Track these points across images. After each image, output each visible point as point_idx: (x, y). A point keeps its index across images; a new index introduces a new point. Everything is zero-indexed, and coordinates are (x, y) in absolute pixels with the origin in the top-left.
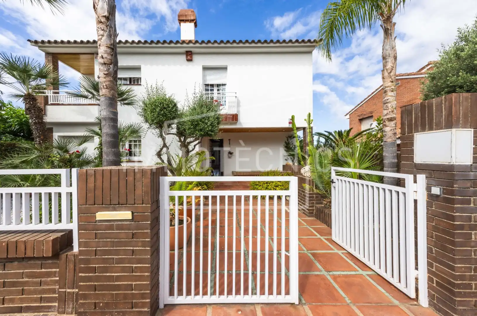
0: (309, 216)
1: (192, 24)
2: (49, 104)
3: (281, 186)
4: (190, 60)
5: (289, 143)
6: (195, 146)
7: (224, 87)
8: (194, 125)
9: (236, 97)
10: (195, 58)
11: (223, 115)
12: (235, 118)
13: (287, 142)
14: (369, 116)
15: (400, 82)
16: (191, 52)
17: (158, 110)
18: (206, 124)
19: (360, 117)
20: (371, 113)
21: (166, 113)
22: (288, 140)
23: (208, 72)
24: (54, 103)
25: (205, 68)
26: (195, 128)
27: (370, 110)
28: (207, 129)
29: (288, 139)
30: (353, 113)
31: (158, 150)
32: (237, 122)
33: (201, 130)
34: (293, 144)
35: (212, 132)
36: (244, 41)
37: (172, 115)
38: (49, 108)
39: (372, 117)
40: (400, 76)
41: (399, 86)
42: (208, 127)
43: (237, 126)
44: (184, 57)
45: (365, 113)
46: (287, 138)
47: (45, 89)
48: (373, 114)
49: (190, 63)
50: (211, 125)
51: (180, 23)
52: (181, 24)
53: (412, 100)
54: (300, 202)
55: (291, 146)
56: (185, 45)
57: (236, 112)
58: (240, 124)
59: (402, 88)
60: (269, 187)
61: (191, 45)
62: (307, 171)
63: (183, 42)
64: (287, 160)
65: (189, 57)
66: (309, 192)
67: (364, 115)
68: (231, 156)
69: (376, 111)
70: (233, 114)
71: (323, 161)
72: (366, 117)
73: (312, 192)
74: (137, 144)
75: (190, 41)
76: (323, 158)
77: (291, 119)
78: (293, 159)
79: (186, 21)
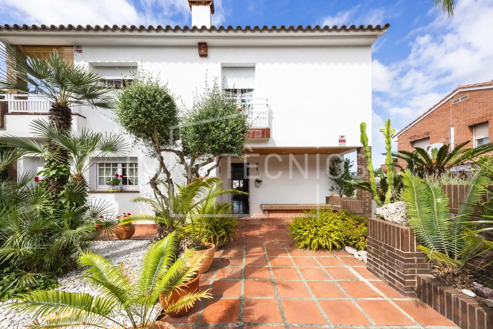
0: (406, 295)
1: (208, 8)
2: (9, 112)
3: (337, 230)
4: (204, 56)
5: (334, 168)
6: (209, 171)
7: (249, 93)
8: (200, 132)
9: (267, 105)
10: (211, 52)
12: (266, 133)
13: (332, 167)
14: (424, 137)
15: (468, 95)
16: (205, 44)
17: (134, 104)
18: (223, 130)
19: (412, 139)
20: (428, 133)
21: (150, 111)
22: (333, 165)
23: (228, 73)
24: (16, 111)
25: (225, 68)
26: (202, 138)
27: (426, 131)
28: (224, 139)
30: (403, 135)
31: (153, 176)
32: (268, 139)
33: (213, 141)
34: (340, 170)
35: (233, 145)
36: (278, 27)
37: (162, 116)
38: (8, 118)
39: (428, 138)
40: (468, 88)
41: (467, 100)
42: (226, 135)
43: (269, 145)
44: (196, 52)
45: (418, 134)
46: (333, 162)
47: (4, 93)
48: (430, 136)
49: (204, 59)
50: (230, 133)
51: (191, 7)
52: (193, 7)
53: (487, 116)
54: (370, 257)
55: (338, 173)
56: (196, 33)
57: (267, 126)
58: (273, 142)
59: (470, 103)
60: (319, 233)
61: (205, 33)
62: (394, 213)
63: (195, 28)
64: (331, 190)
65: (203, 51)
66: (405, 252)
67: (418, 136)
68: (260, 185)
69: (433, 131)
70: (264, 128)
71: (434, 197)
72: (420, 138)
73: (411, 251)
74: (133, 169)
75: (204, 28)
76: (432, 191)
77: (342, 137)
78: (340, 190)
79: (199, 3)
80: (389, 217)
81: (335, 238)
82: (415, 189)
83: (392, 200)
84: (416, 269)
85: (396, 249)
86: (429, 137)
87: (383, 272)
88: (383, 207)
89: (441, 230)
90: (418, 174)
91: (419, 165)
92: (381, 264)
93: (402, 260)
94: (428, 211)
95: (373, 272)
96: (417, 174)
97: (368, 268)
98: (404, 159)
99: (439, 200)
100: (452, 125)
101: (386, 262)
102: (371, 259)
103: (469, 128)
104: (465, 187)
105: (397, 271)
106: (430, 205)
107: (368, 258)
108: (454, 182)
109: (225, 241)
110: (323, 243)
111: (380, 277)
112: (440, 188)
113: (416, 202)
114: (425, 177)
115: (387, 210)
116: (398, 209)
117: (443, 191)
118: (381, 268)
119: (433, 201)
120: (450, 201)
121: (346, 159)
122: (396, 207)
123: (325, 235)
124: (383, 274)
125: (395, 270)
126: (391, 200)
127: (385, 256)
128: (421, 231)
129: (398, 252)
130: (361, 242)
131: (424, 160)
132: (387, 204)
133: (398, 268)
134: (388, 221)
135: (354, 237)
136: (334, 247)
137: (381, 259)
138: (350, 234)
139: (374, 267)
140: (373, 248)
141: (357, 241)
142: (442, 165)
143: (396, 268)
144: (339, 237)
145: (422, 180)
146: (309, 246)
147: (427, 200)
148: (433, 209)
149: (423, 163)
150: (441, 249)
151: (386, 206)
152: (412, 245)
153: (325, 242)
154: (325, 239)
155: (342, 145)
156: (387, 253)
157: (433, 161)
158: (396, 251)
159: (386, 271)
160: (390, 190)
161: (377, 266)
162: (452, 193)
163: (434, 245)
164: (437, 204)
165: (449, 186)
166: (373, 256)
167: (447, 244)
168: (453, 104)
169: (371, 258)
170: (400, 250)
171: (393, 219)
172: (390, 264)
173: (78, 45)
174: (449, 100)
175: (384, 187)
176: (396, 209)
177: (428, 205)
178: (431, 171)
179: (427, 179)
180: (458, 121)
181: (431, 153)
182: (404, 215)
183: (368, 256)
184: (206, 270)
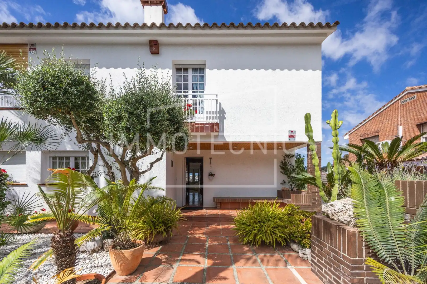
1: (160, 7)
3: (282, 227)
4: (155, 53)
5: (286, 163)
6: (152, 164)
9: (217, 100)
10: (163, 50)
11: (198, 124)
12: (215, 128)
13: (284, 162)
14: (373, 135)
15: (416, 95)
16: (157, 42)
19: (362, 137)
20: (377, 132)
27: (375, 129)
29: (286, 158)
30: (353, 134)
32: (217, 133)
34: (291, 164)
36: (228, 24)
40: (416, 89)
41: (415, 101)
43: (219, 140)
44: (147, 50)
45: (368, 132)
46: (284, 157)
49: (155, 57)
51: (143, 7)
52: (145, 6)
55: (289, 167)
56: (146, 31)
57: (217, 121)
59: (418, 103)
60: (263, 229)
61: (155, 31)
62: (340, 211)
63: (144, 25)
64: (283, 184)
65: (154, 48)
66: (352, 259)
67: (368, 134)
68: (213, 179)
69: (383, 129)
70: (213, 123)
71: (387, 195)
72: (370, 136)
73: (359, 257)
74: (86, 162)
75: (153, 25)
76: (385, 188)
77: (292, 132)
78: (291, 184)
79: (152, 3)
80: (335, 215)
81: (279, 234)
82: (363, 186)
83: (340, 196)
84: (365, 278)
85: (342, 253)
86: (378, 135)
87: (328, 277)
88: (329, 204)
89: (394, 233)
90: (368, 168)
91: (369, 159)
92: (326, 268)
93: (348, 267)
94: (379, 211)
95: (317, 275)
96: (366, 169)
97: (312, 270)
98: (353, 152)
99: (393, 199)
100: (401, 124)
101: (331, 266)
102: (316, 261)
103: (417, 126)
104: (424, 184)
105: (343, 279)
106: (381, 204)
107: (312, 258)
108: (409, 178)
109: (164, 236)
110: (267, 239)
111: (325, 282)
112: (394, 184)
113: (365, 200)
114: (375, 172)
115: (332, 208)
116: (345, 207)
117: (397, 188)
118: (325, 272)
119: (385, 199)
120: (406, 199)
121: (297, 154)
122: (343, 204)
123: (269, 232)
124: (328, 279)
125: (341, 277)
126: (338, 197)
127: (330, 259)
128: (371, 234)
129: (343, 256)
130: (307, 240)
131: (374, 154)
132: (333, 201)
133: (344, 275)
134: (333, 219)
135: (299, 234)
136: (278, 244)
137: (325, 261)
138: (295, 231)
139: (318, 269)
140: (317, 248)
141: (303, 239)
142: (394, 159)
143: (342, 275)
144: (284, 234)
145: (372, 175)
146: (253, 242)
147: (378, 198)
148: (385, 208)
149: (373, 157)
150: (395, 257)
151: (332, 203)
152: (360, 250)
153: (268, 239)
154: (269, 235)
155: (292, 140)
156: (332, 256)
157: (384, 155)
158: (341, 255)
159: (331, 277)
160: (337, 185)
161: (322, 269)
162: (408, 190)
163: (386, 252)
164: (390, 203)
165: (404, 183)
166: (317, 258)
167: (402, 252)
168: (401, 104)
169: (315, 259)
170: (346, 255)
171: (339, 218)
172: (334, 268)
173: (33, 43)
174: (398, 100)
175: (331, 182)
176: (342, 207)
177: (379, 204)
178: (381, 166)
179: (378, 173)
180: (406, 120)
181: (382, 147)
182: (351, 213)
183: (312, 256)
184: (132, 271)
